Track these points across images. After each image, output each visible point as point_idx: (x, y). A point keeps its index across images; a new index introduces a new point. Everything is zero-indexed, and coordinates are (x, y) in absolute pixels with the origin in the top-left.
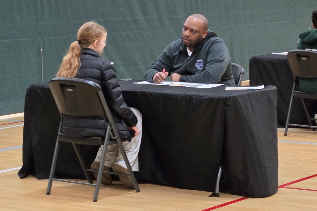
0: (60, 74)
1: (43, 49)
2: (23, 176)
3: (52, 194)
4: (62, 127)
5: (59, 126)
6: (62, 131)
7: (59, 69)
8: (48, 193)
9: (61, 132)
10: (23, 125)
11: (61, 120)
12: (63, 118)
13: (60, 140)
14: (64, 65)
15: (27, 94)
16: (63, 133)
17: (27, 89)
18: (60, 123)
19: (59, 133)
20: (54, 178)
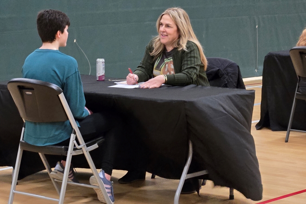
0: (299, 43)
1: (258, 26)
2: (259, 127)
3: (290, 142)
4: (298, 87)
5: (296, 86)
6: (299, 91)
7: (298, 40)
8: (287, 141)
9: (297, 91)
10: (262, 86)
11: (298, 82)
12: (300, 80)
13: (297, 98)
14: (303, 37)
15: (265, 61)
16: (299, 92)
17: (265, 57)
18: (297, 84)
19: (296, 92)
20: (292, 128)
